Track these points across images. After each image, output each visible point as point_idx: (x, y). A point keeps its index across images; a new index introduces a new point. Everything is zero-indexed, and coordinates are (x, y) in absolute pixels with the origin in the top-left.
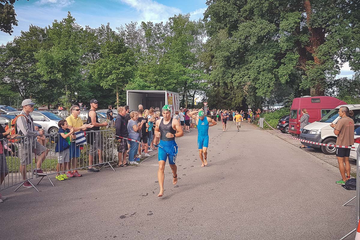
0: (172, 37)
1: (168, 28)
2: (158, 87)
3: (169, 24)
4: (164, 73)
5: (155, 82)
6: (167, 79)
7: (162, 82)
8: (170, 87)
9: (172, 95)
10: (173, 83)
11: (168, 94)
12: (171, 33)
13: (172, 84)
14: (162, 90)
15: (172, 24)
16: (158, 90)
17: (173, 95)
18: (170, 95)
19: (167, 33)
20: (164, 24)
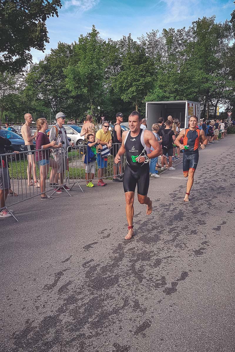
0: (194, 42)
1: (191, 34)
2: (178, 97)
3: (192, 29)
4: (184, 82)
5: (175, 92)
6: (188, 88)
7: (182, 92)
8: (191, 96)
9: (192, 105)
10: (195, 92)
11: (188, 104)
12: (194, 38)
13: (193, 93)
14: (182, 100)
15: (195, 29)
16: (178, 100)
17: (194, 105)
18: (191, 105)
19: (190, 39)
20: (186, 30)
